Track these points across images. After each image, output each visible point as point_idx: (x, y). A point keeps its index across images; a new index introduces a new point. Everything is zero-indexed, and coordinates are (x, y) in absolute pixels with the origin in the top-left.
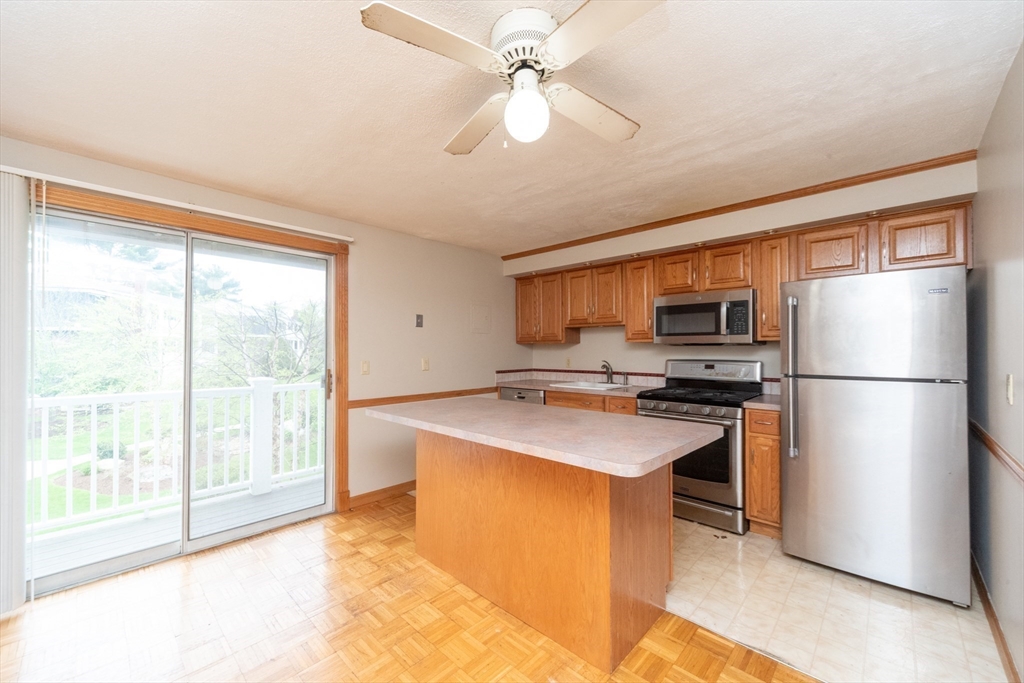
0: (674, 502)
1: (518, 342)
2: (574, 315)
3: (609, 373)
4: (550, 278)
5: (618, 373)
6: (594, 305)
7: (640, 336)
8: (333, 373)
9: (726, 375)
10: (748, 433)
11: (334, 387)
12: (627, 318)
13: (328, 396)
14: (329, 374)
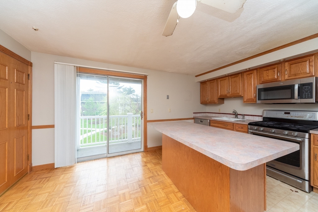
0: (267, 170)
1: (201, 103)
2: (221, 94)
3: (236, 115)
4: (212, 81)
5: (240, 115)
6: (229, 89)
7: (250, 100)
8: (143, 112)
9: (298, 117)
10: (312, 146)
11: (143, 116)
12: (244, 93)
13: (142, 119)
14: (142, 113)
